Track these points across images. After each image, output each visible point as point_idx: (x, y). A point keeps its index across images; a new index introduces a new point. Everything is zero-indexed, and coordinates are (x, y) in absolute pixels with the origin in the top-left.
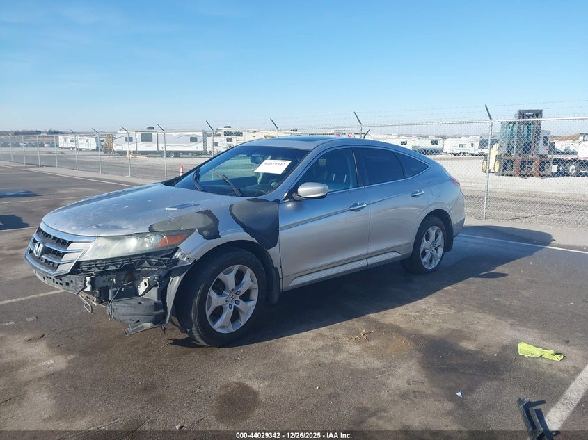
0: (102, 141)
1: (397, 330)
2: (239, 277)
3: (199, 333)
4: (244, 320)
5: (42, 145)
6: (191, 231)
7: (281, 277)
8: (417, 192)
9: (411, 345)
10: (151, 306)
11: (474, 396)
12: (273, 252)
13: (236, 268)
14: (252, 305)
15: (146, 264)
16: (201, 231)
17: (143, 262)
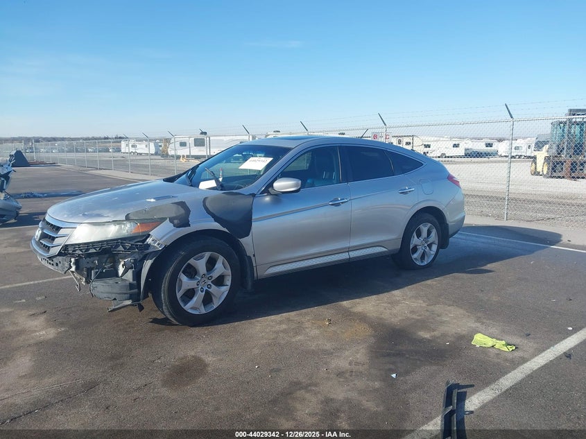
0: (161, 146)
1: (362, 318)
2: (211, 264)
3: (170, 312)
4: (216, 303)
5: (107, 151)
6: (163, 220)
7: (254, 265)
8: (406, 189)
9: (369, 331)
10: (125, 286)
11: (407, 378)
12: (245, 241)
13: (207, 255)
14: (225, 290)
15: (121, 248)
16: (171, 220)
17: (118, 246)
